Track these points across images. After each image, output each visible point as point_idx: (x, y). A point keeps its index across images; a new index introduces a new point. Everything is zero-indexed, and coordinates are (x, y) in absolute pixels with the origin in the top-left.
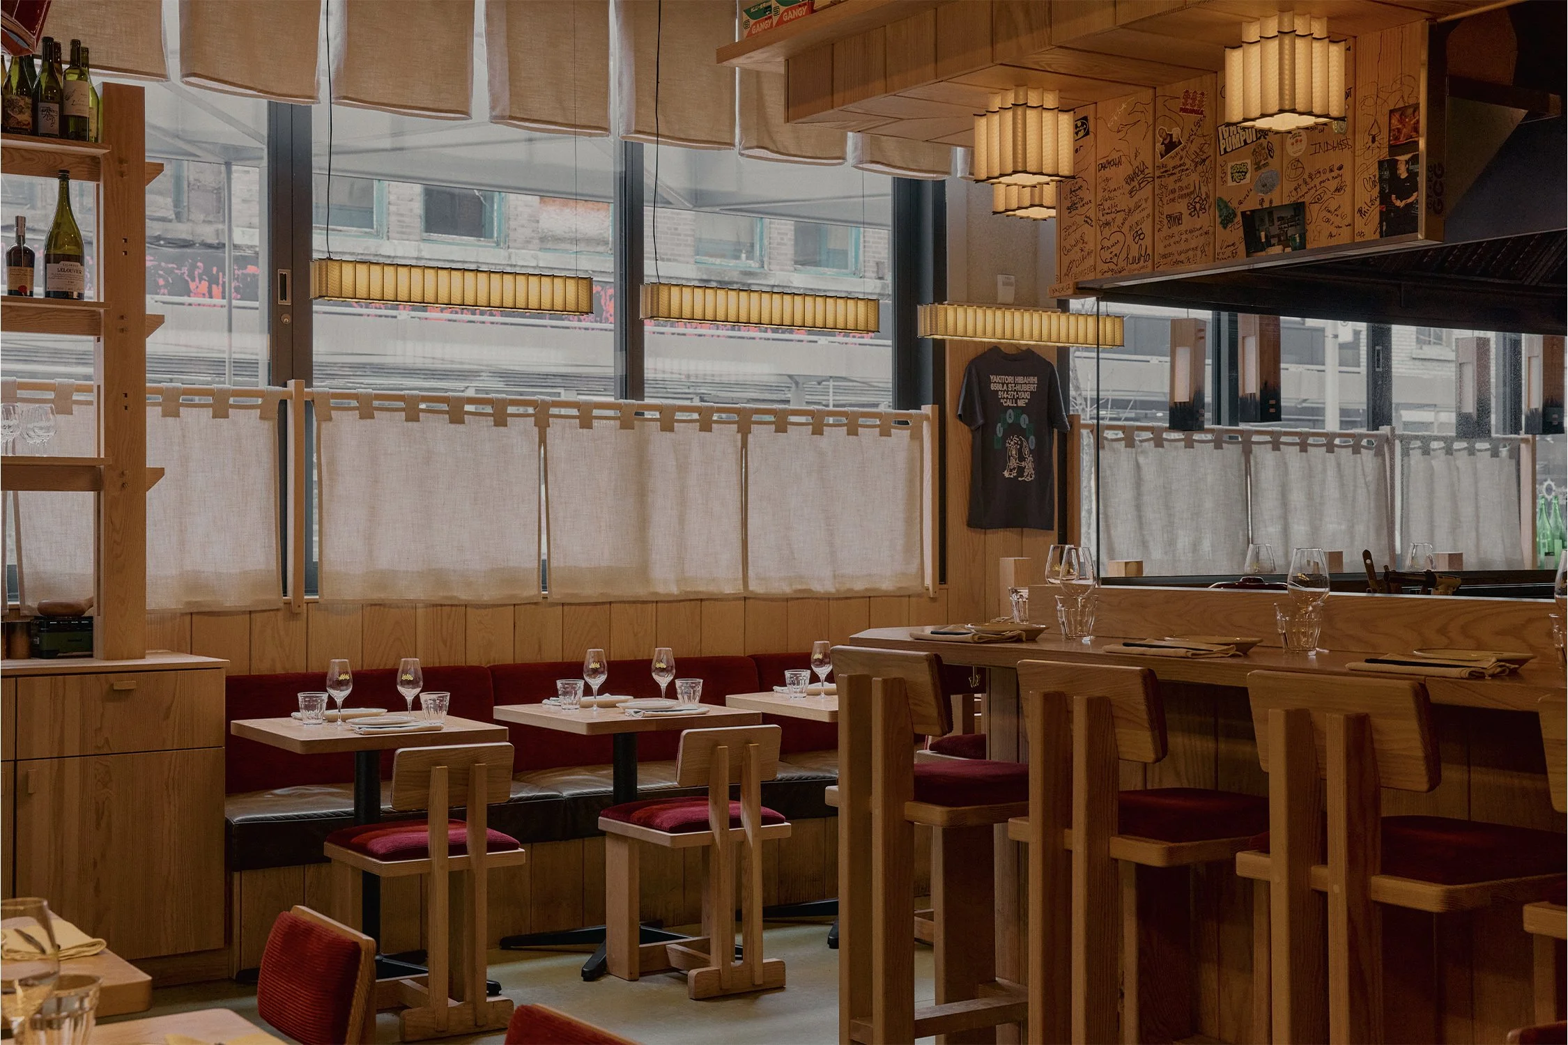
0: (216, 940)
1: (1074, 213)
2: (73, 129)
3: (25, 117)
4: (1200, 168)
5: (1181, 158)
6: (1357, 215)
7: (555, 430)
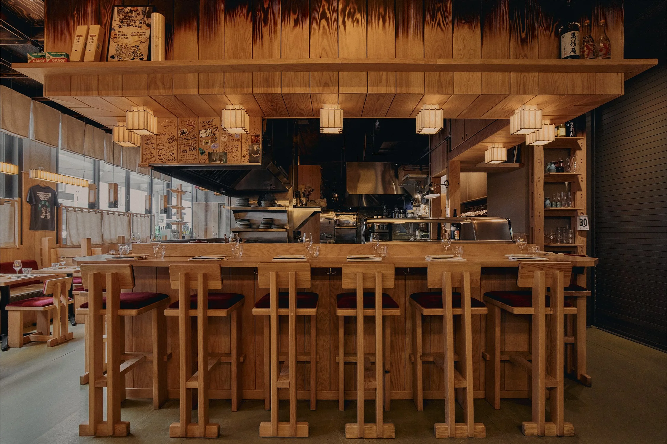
1: (148, 145)
4: (193, 140)
5: (187, 136)
6: (242, 157)
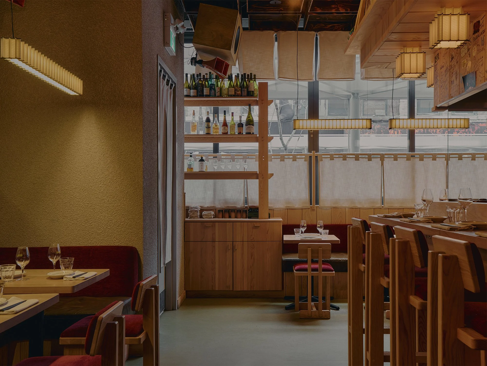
0: (280, 289)
2: (250, 94)
3: (239, 92)
5: (454, 62)
7: (386, 161)
